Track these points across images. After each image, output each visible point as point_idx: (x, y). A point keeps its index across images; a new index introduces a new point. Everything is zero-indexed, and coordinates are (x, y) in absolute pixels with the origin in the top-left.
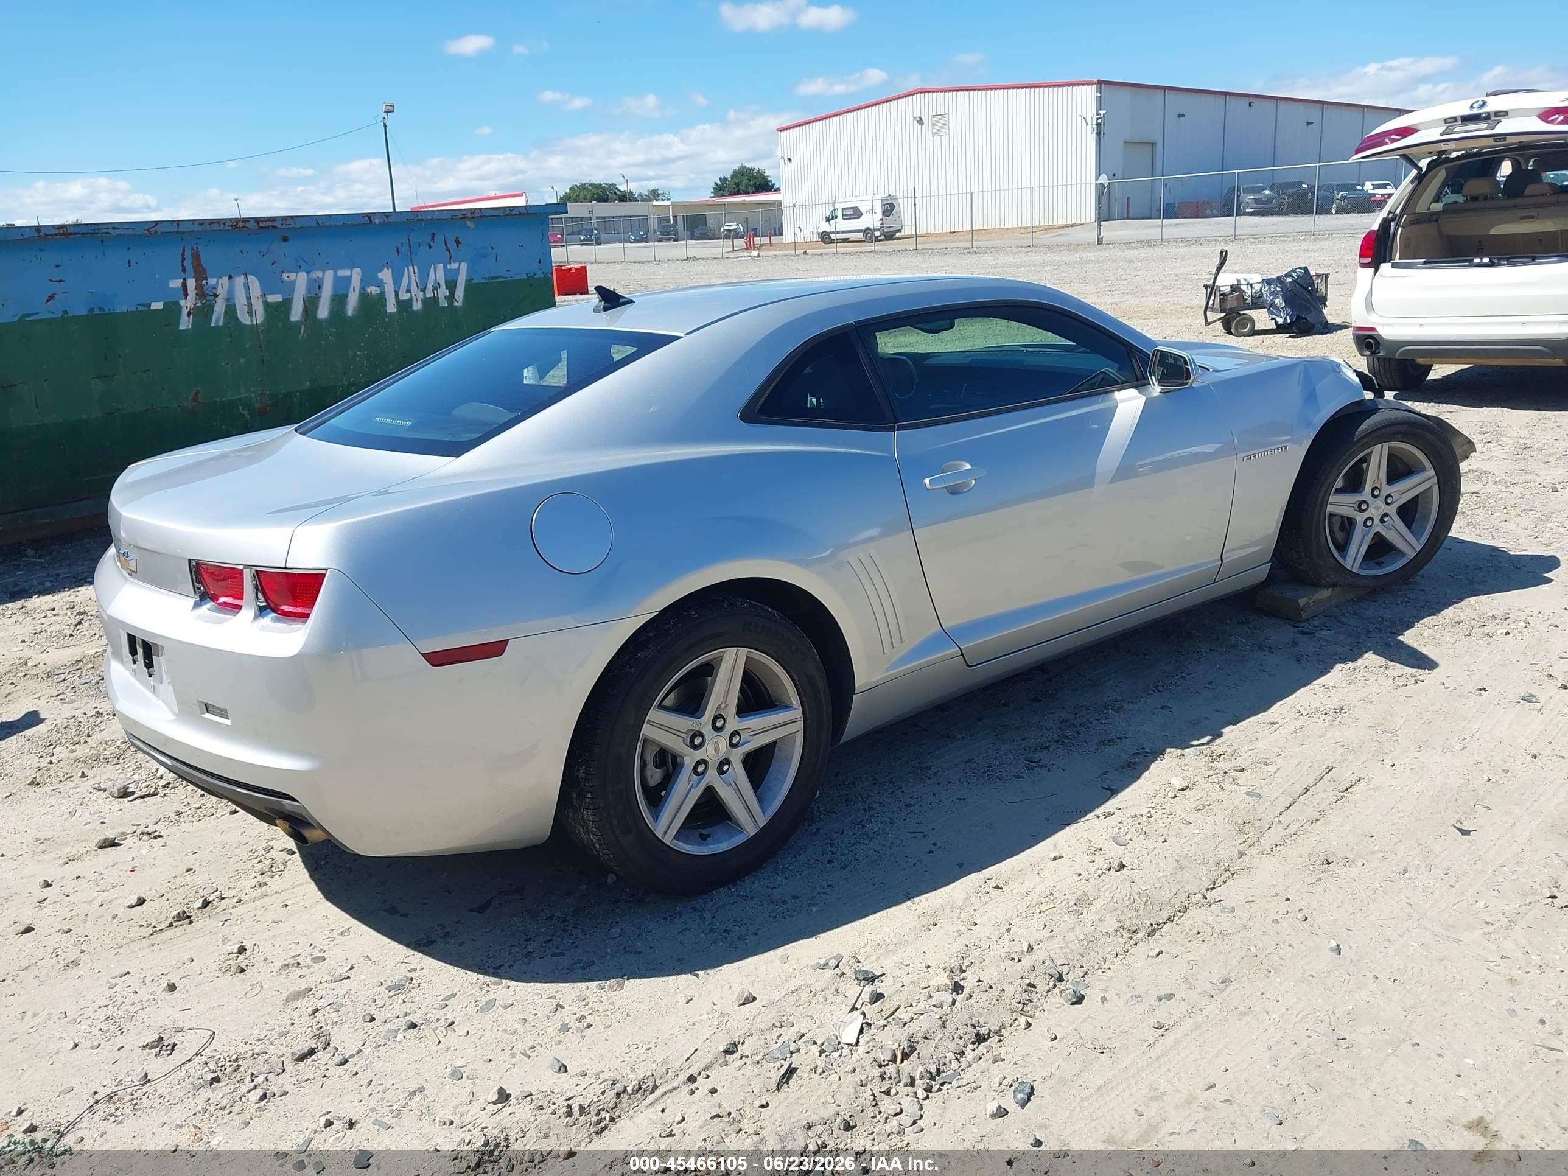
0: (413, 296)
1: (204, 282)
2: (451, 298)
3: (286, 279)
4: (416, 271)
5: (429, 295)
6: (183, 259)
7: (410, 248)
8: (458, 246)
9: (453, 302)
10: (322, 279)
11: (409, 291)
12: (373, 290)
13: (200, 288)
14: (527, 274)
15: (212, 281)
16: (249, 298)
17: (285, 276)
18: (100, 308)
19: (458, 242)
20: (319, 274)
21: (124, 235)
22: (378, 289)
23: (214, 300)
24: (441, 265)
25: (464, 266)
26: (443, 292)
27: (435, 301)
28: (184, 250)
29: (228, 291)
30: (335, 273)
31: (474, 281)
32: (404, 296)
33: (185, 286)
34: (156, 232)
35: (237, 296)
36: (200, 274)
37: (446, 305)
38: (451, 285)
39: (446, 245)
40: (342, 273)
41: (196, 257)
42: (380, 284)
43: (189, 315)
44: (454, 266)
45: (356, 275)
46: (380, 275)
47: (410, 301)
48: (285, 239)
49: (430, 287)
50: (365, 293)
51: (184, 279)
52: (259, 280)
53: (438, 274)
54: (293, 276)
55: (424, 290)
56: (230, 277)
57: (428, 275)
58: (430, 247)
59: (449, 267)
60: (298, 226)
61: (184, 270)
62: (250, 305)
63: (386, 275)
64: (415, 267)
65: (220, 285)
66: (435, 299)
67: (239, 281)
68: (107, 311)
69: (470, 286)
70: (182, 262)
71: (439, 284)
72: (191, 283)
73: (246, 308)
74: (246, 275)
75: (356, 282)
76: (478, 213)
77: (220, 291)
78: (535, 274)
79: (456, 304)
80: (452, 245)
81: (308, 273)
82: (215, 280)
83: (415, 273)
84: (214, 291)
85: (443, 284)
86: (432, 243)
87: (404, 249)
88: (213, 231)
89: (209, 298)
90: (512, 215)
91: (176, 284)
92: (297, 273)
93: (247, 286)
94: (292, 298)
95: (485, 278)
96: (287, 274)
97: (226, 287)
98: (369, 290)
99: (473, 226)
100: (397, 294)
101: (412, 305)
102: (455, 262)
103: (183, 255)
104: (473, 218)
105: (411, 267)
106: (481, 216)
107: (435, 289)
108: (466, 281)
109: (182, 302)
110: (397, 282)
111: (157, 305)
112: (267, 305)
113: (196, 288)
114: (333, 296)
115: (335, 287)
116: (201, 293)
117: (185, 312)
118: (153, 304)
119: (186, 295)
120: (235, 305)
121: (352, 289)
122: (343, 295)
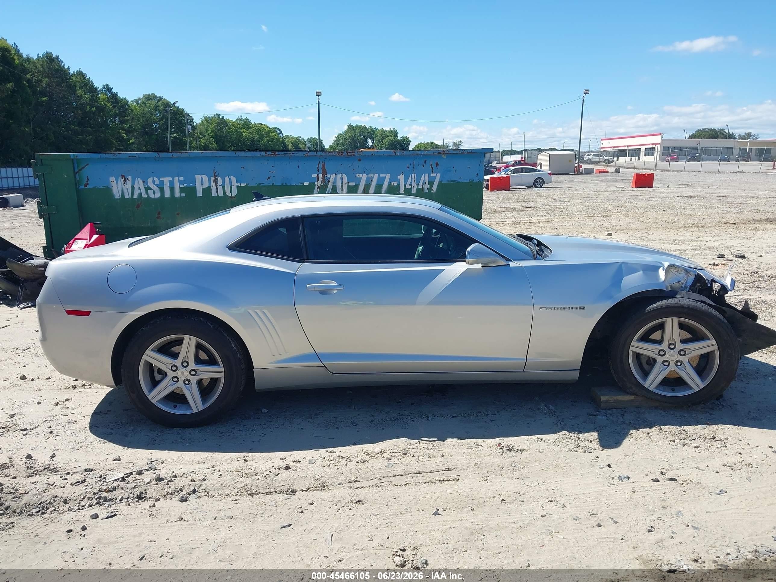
0: (412, 186)
1: (325, 176)
2: (430, 189)
3: (358, 176)
4: (415, 176)
5: (420, 187)
6: (319, 166)
7: (414, 166)
8: (437, 166)
9: (431, 191)
10: (373, 177)
11: (411, 185)
12: (394, 183)
13: (323, 178)
14: (470, 180)
15: (328, 176)
16: (342, 183)
17: (357, 175)
18: (285, 183)
19: (437, 164)
20: (372, 175)
21: (296, 156)
22: (397, 183)
23: (329, 183)
24: (428, 174)
25: (439, 175)
26: (427, 186)
27: (422, 190)
28: (319, 163)
29: (334, 180)
30: (379, 175)
31: (442, 182)
32: (408, 187)
33: (318, 177)
34: (308, 155)
35: (337, 182)
36: (324, 173)
37: (428, 192)
38: (431, 183)
39: (431, 165)
40: (381, 175)
41: (324, 166)
42: (398, 181)
43: (318, 188)
44: (434, 175)
45: (388, 176)
46: (398, 177)
47: (411, 189)
48: (360, 160)
49: (421, 183)
50: (391, 185)
51: (318, 174)
52: (347, 176)
53: (426, 178)
54: (361, 175)
55: (418, 185)
56: (336, 174)
57: (421, 178)
58: (423, 166)
59: (431, 175)
60: (364, 155)
61: (318, 171)
62: (342, 186)
63: (401, 177)
64: (415, 175)
65: (331, 177)
66: (423, 189)
67: (339, 176)
68: (288, 185)
69: (440, 183)
70: (318, 167)
71: (425, 182)
72: (320, 176)
73: (340, 187)
74: (342, 174)
75: (387, 180)
76: (446, 152)
77: (331, 180)
78: (474, 180)
79: (432, 192)
80: (434, 166)
81: (367, 174)
82: (330, 175)
83: (414, 177)
84: (329, 179)
85: (427, 183)
86: (424, 165)
87: (411, 167)
88: (329, 156)
89: (326, 182)
90: (464, 153)
91: (314, 176)
92: (363, 174)
93: (342, 179)
94: (359, 185)
95: (448, 181)
96: (359, 175)
97: (334, 178)
98: (392, 183)
99: (446, 157)
100: (405, 186)
101: (411, 191)
102: (434, 173)
103: (319, 164)
104: (444, 154)
105: (413, 175)
106: (448, 153)
107: (423, 184)
108: (439, 182)
109: (316, 183)
110: (406, 180)
111: (306, 184)
112: (348, 186)
113: (322, 178)
114: (377, 184)
115: (378, 181)
116: (324, 180)
117: (317, 187)
118: (305, 183)
119: (318, 180)
120: (336, 185)
121: (385, 182)
122: (381, 185)
